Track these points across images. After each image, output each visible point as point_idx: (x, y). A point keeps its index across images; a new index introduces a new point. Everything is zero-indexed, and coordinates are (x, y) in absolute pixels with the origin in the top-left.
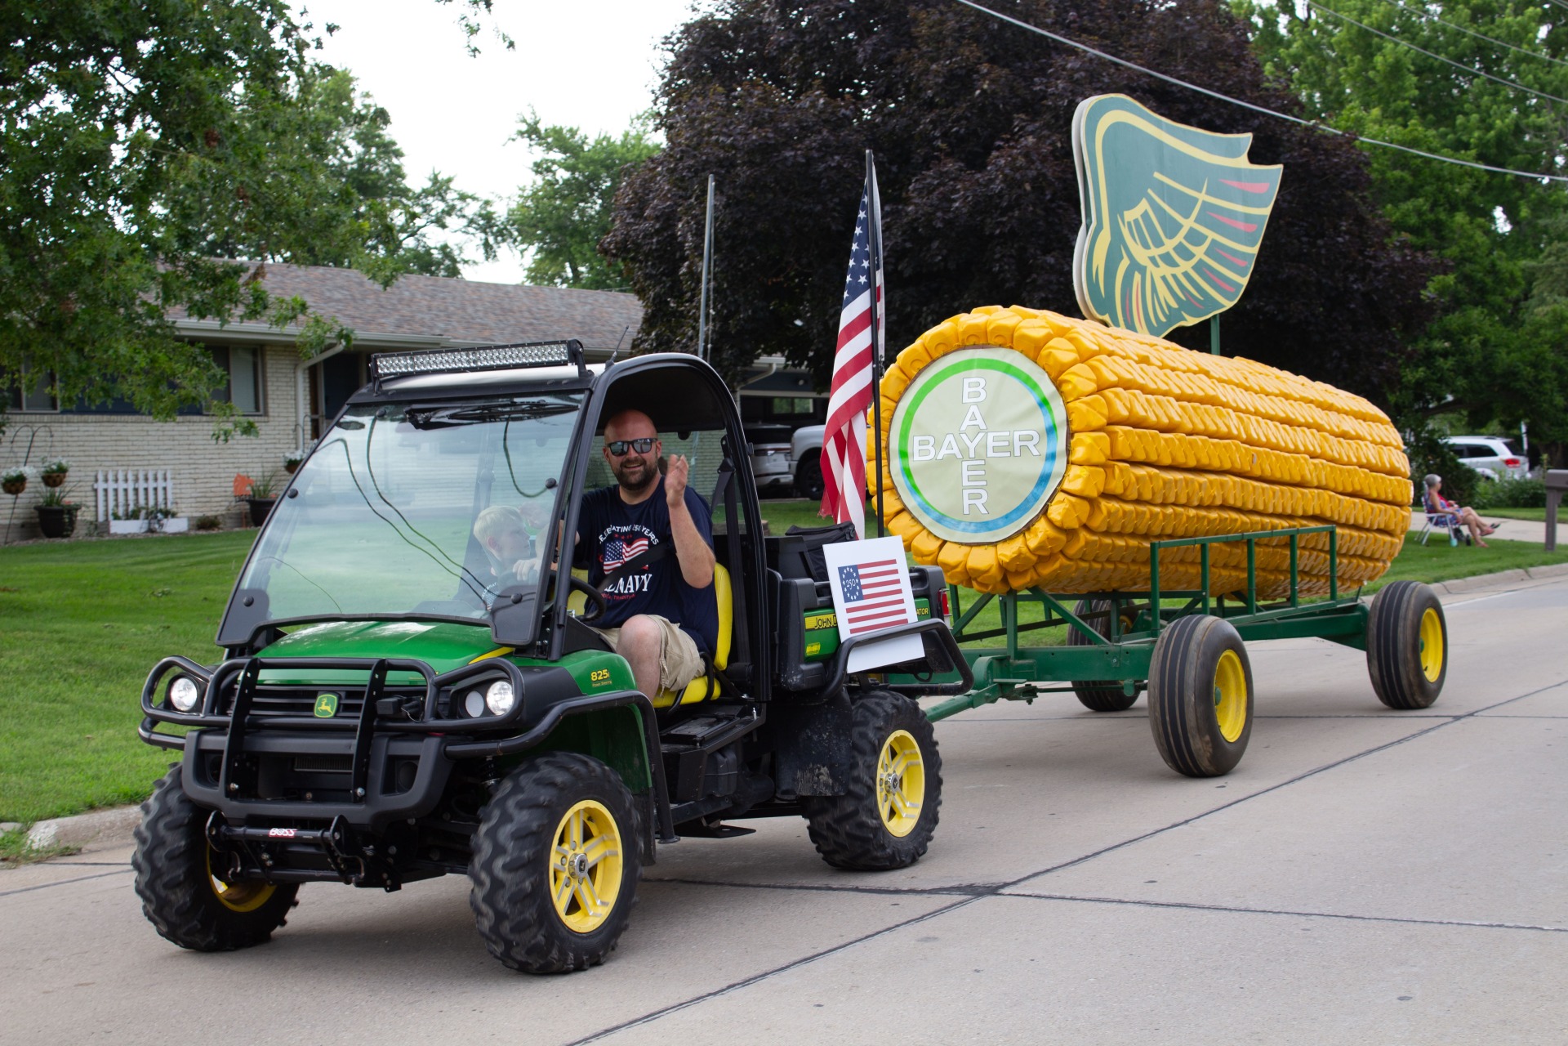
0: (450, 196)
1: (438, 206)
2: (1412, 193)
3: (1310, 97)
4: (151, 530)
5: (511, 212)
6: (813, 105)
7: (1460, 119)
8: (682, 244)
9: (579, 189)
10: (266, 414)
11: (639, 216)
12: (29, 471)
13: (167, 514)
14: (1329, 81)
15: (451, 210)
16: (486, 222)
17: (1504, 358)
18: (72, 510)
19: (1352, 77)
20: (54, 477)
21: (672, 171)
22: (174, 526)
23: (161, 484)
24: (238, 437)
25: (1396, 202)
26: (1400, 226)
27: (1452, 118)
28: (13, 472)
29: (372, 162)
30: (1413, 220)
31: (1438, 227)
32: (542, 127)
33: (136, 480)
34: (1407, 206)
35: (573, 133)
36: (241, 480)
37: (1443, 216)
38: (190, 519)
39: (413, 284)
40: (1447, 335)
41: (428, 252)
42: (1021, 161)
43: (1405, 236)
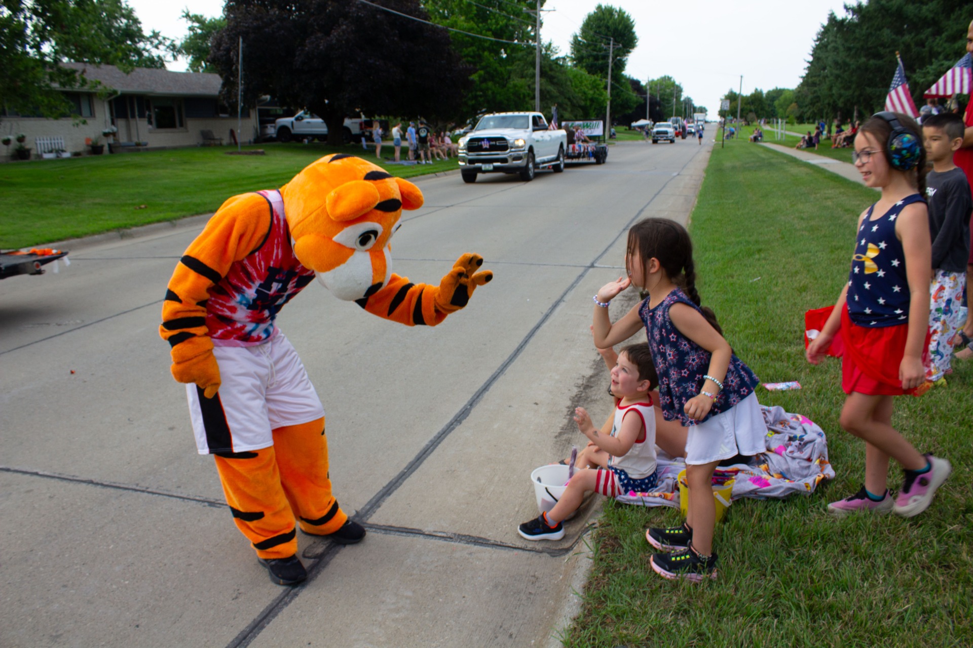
0: (160, 38)
1: (156, 42)
2: (472, 45)
3: (444, 12)
4: (58, 157)
5: (182, 44)
6: (275, 13)
7: (489, 21)
8: (232, 60)
9: (204, 37)
10: (94, 117)
11: (219, 49)
12: (11, 137)
13: (63, 151)
14: (449, 7)
15: (160, 43)
16: (173, 47)
17: (499, 98)
18: (28, 151)
19: (456, 6)
20: (21, 139)
21: (228, 35)
22: (66, 155)
23: (60, 141)
24: (81, 126)
25: (467, 47)
26: (467, 56)
27: (487, 20)
28: (5, 137)
29: (130, 26)
30: (472, 54)
31: (480, 56)
32: (191, 14)
33: (51, 140)
34: (470, 49)
35: (202, 16)
36: (88, 140)
37: (481, 53)
38: (71, 153)
39: (143, 72)
40: (481, 90)
41: (153, 57)
42: (341, 34)
43: (470, 59)
